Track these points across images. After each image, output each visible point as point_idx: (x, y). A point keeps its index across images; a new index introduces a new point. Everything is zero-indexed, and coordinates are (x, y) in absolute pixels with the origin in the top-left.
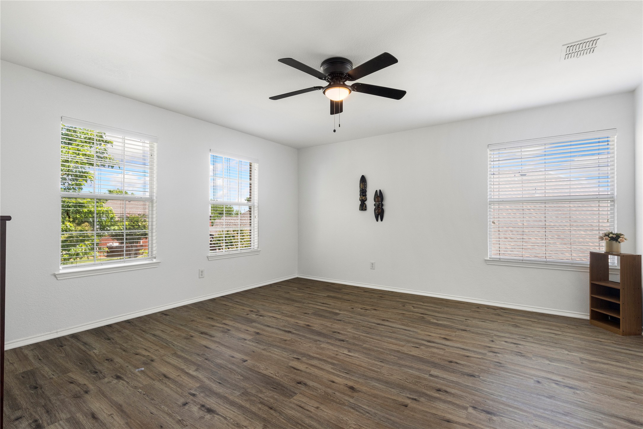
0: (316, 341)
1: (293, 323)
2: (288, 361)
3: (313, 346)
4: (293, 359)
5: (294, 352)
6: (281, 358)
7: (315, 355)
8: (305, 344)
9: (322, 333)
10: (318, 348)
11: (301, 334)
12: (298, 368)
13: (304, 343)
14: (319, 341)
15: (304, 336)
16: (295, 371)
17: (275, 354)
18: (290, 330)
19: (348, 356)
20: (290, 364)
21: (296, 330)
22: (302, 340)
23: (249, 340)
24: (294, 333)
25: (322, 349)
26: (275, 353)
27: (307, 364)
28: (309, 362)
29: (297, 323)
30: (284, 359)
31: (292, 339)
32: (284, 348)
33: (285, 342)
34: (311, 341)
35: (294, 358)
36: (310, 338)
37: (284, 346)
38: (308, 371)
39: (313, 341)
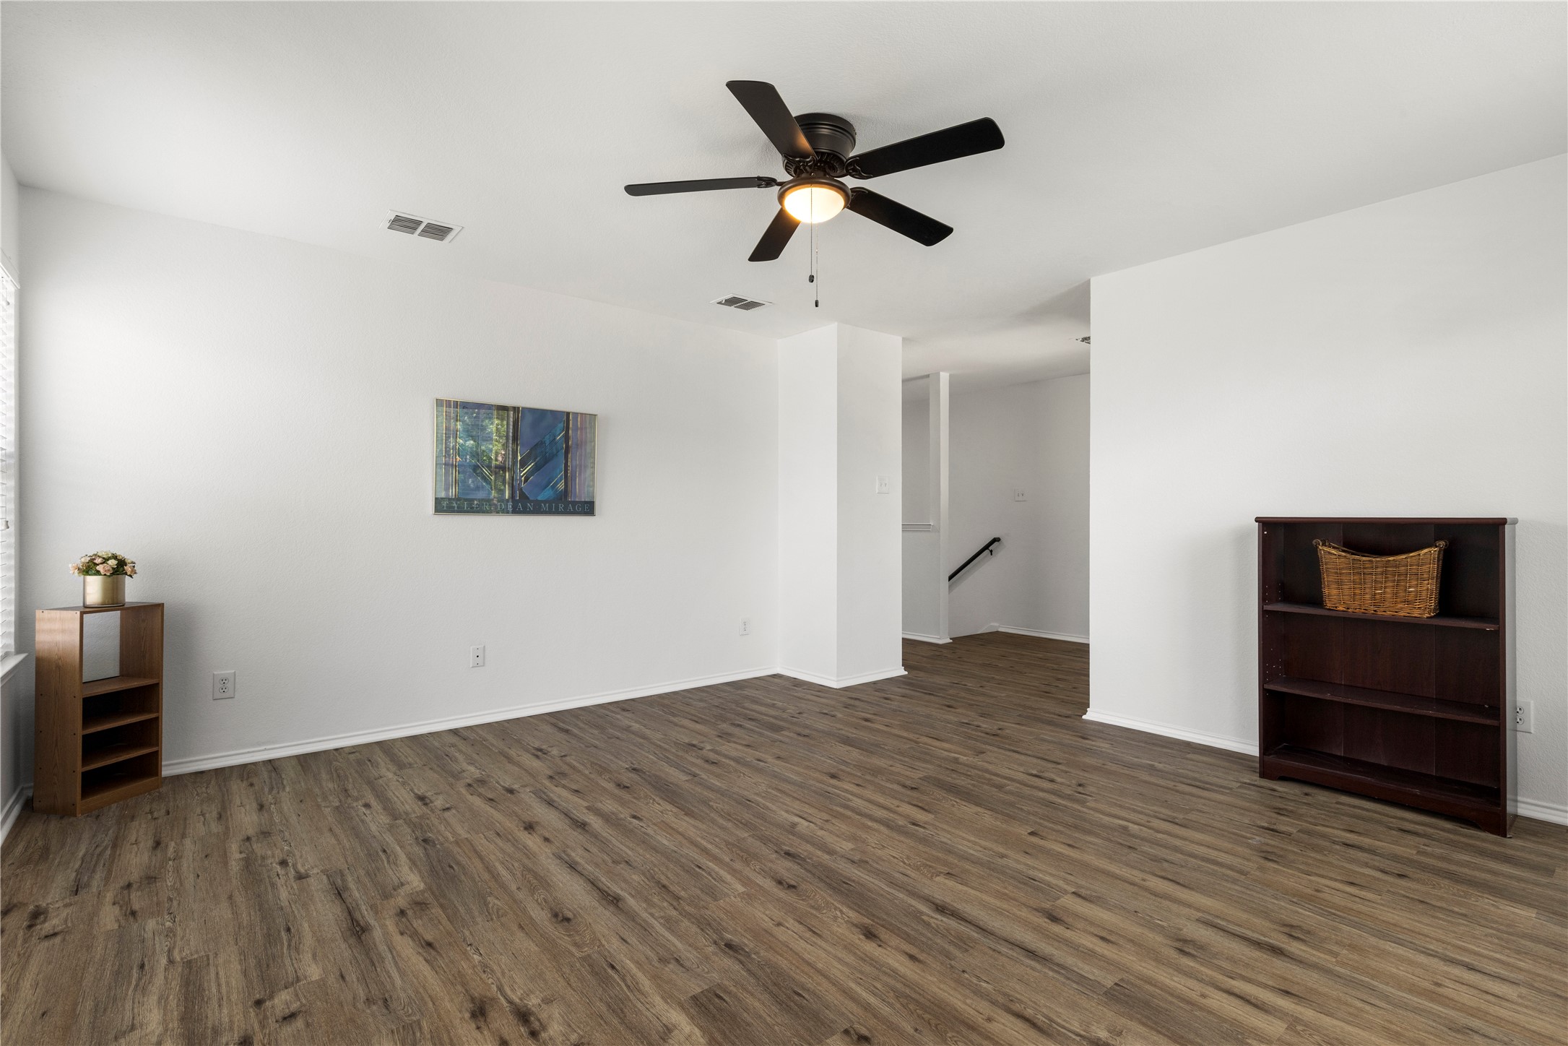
0: (861, 863)
1: (929, 960)
2: (937, 824)
3: (873, 848)
4: (926, 826)
5: (924, 841)
6: (953, 830)
7: (875, 825)
8: (894, 857)
9: (834, 888)
10: (864, 841)
11: (901, 895)
12: (915, 808)
13: (896, 860)
14: (853, 862)
15: (893, 883)
16: (920, 805)
17: (969, 841)
18: (939, 917)
19: (805, 816)
20: (931, 816)
21: (917, 915)
22: (901, 870)
23: (1066, 892)
24: (928, 900)
25: (853, 838)
26: (969, 844)
27: (895, 812)
28: (892, 815)
29: (912, 957)
30: (945, 827)
31: (931, 878)
32: (950, 852)
33: (951, 871)
34: (875, 865)
35: (924, 828)
36: (878, 873)
37: (951, 859)
38: (896, 802)
39: (871, 862)
